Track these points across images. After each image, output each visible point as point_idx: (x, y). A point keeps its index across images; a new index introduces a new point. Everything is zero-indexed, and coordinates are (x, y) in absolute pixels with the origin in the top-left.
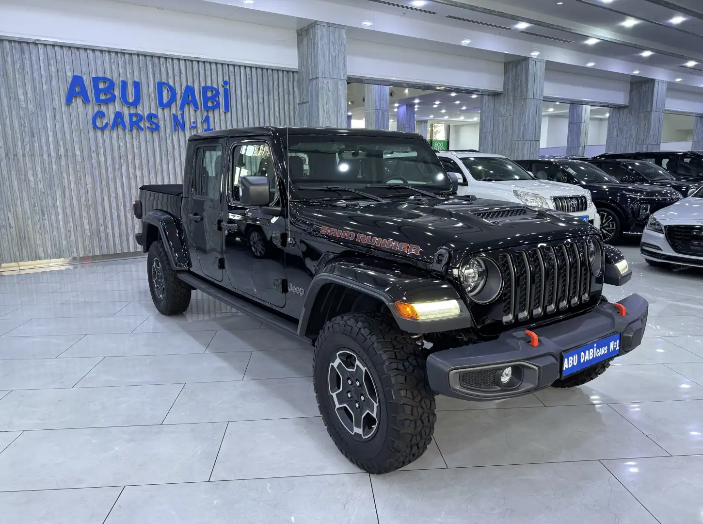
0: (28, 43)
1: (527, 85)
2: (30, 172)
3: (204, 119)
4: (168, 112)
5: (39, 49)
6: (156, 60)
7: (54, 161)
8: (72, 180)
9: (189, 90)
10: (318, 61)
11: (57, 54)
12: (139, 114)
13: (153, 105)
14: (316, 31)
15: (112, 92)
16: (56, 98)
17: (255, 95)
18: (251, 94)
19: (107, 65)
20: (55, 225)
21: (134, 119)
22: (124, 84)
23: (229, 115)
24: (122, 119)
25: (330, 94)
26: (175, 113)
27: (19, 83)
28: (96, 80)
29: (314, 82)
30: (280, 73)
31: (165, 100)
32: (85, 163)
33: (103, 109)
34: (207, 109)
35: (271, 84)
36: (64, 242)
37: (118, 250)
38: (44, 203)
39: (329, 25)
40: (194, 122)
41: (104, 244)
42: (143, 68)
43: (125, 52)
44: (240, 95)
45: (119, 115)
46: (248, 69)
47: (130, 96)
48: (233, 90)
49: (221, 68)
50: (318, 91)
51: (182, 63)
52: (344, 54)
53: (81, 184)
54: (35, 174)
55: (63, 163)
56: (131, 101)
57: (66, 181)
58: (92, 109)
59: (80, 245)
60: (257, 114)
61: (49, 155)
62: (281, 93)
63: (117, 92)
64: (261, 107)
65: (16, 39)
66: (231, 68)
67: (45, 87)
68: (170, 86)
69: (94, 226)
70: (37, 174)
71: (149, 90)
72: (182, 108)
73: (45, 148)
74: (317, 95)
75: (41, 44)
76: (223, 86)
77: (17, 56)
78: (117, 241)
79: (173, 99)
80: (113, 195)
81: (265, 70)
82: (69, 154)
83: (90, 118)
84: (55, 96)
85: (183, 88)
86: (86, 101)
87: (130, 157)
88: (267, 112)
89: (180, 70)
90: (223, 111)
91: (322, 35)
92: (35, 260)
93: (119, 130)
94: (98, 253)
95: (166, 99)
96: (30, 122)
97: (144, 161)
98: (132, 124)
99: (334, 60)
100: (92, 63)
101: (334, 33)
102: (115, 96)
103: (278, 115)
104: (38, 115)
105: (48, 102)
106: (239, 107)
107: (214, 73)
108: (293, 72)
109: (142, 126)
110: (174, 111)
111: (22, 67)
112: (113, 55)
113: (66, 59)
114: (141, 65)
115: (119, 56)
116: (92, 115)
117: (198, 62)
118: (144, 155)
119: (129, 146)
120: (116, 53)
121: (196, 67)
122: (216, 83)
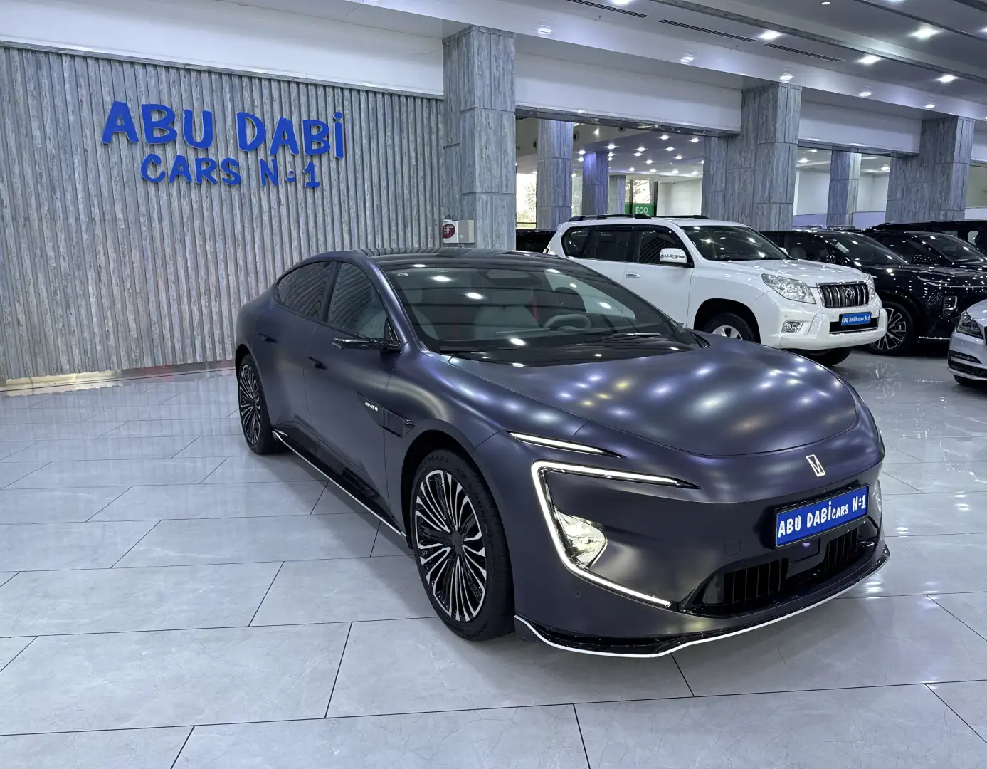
0: (46, 53)
1: (776, 123)
2: (49, 244)
3: (305, 168)
4: (254, 157)
5: (64, 62)
6: (236, 80)
7: (84, 228)
8: (112, 255)
9: (285, 125)
10: (473, 84)
11: (90, 69)
12: (211, 160)
13: (231, 148)
14: (472, 40)
15: (172, 127)
16: (88, 134)
17: (381, 134)
18: (375, 132)
19: (164, 87)
20: (85, 322)
21: (204, 168)
22: (189, 115)
23: (342, 162)
24: (186, 166)
25: (492, 131)
26: (263, 159)
27: (33, 112)
28: (147, 110)
29: (468, 115)
30: (418, 102)
31: (249, 140)
32: (131, 231)
33: (158, 152)
34: (312, 153)
35: (404, 117)
36: (99, 348)
37: (178, 359)
38: (69, 291)
39: (490, 31)
40: (291, 173)
41: (158, 350)
42: (216, 92)
43: (191, 67)
44: (358, 132)
45: (180, 161)
46: (371, 95)
47: (198, 134)
48: (348, 126)
49: (331, 93)
50: (474, 128)
51: (274, 84)
52: (512, 74)
53: (125, 264)
54: (56, 247)
55: (98, 230)
56: (198, 141)
57: (103, 258)
58: (141, 152)
59: (123, 353)
60: (384, 161)
61: (78, 219)
62: (419, 131)
63: (177, 128)
64: (390, 151)
65: (29, 47)
66: (346, 93)
67: (71, 118)
68: (256, 119)
69: (144, 325)
70: (58, 247)
71: (225, 124)
72: (274, 152)
73: (71, 208)
74: (473, 135)
75: (66, 54)
76: (334, 120)
77: (30, 72)
78: (178, 346)
79: (261, 138)
80: (172, 278)
81: (397, 98)
82: (107, 217)
83: (138, 164)
84: (87, 132)
85: (275, 121)
86: (132, 139)
87: (197, 223)
88: (398, 158)
89: (271, 95)
90: (334, 156)
91: (480, 46)
92: (55, 375)
93: (181, 184)
94: (148, 363)
95: (251, 138)
96: (49, 171)
97: (218, 230)
98: (200, 174)
99: (497, 82)
100: (142, 83)
101: (498, 45)
102: (176, 132)
103: (414, 163)
104: (60, 159)
105: (76, 140)
106: (358, 151)
107: (321, 100)
108: (436, 100)
109: (216, 178)
110: (261, 156)
111: (37, 88)
112: (173, 72)
113: (104, 78)
114: (213, 87)
115: (182, 73)
116: (141, 161)
117: (297, 84)
118: (217, 220)
119: (195, 206)
120: (177, 69)
121: (295, 91)
122: (324, 116)
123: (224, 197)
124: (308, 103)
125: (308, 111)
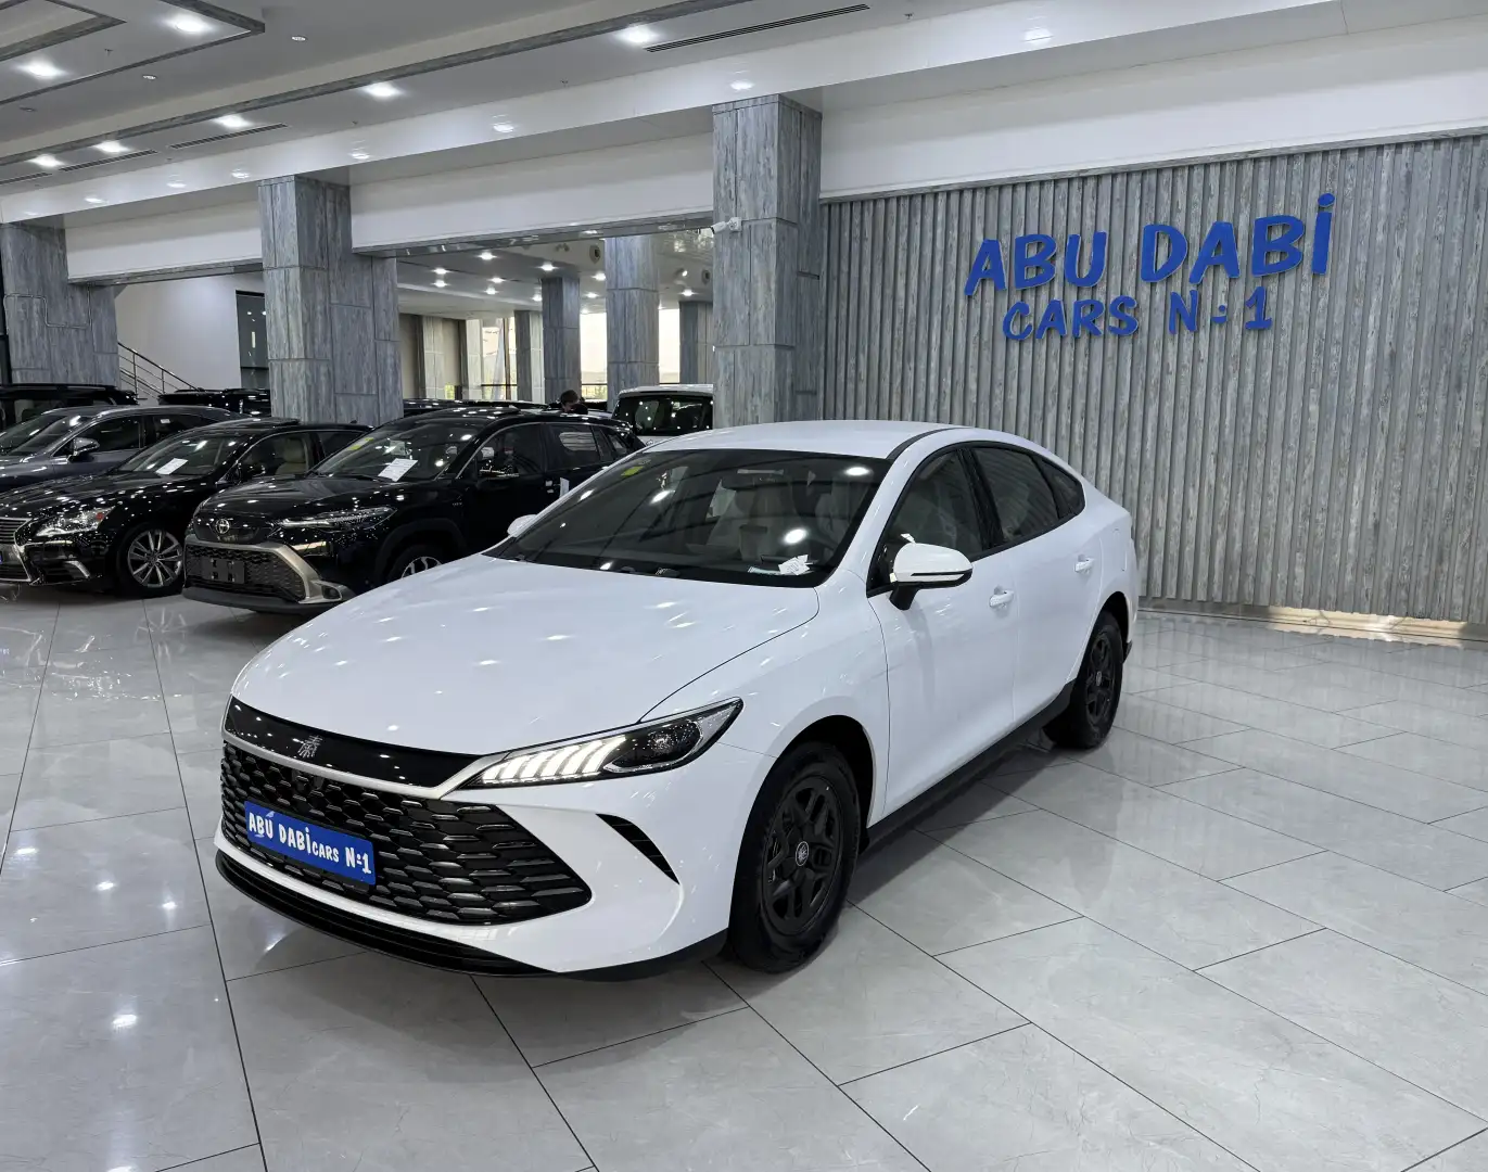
3: (1251, 297)
4: (1163, 289)
5: (938, 202)
6: (1154, 176)
7: (932, 402)
9: (1223, 232)
11: (966, 204)
12: (1097, 302)
13: (1130, 280)
15: (1051, 261)
16: (953, 286)
19: (1049, 209)
21: (1085, 315)
22: (1074, 243)
23: (1326, 279)
24: (1061, 314)
26: (1179, 292)
28: (1021, 244)
31: (1161, 263)
33: (1030, 299)
34: (1266, 272)
40: (1222, 308)
42: (1122, 200)
43: (1082, 175)
44: (1368, 222)
45: (1054, 307)
47: (1084, 265)
48: (1348, 216)
49: (1320, 163)
51: (1213, 171)
55: (946, 406)
56: (1084, 276)
58: (1008, 301)
60: (1421, 269)
63: (1059, 264)
66: (1353, 156)
68: (1177, 233)
71: (1126, 246)
72: (1197, 278)
73: (922, 379)
76: (1320, 208)
79: (1177, 258)
83: (1001, 320)
85: (1207, 228)
86: (999, 287)
88: (1456, 258)
89: (1206, 187)
90: (1308, 272)
93: (1052, 338)
95: (1164, 260)
98: (1079, 322)
100: (1022, 209)
102: (1052, 271)
105: (938, 296)
106: (1363, 257)
107: (1298, 180)
109: (1100, 326)
110: (1176, 287)
112: (1064, 186)
113: (979, 212)
114: (1117, 196)
115: (1076, 184)
116: (1005, 313)
117: (1256, 160)
118: (1095, 388)
119: (1068, 369)
120: (1070, 180)
121: (1250, 174)
122: (1298, 206)
123: (1109, 354)
124: (1271, 189)
125: (1270, 203)
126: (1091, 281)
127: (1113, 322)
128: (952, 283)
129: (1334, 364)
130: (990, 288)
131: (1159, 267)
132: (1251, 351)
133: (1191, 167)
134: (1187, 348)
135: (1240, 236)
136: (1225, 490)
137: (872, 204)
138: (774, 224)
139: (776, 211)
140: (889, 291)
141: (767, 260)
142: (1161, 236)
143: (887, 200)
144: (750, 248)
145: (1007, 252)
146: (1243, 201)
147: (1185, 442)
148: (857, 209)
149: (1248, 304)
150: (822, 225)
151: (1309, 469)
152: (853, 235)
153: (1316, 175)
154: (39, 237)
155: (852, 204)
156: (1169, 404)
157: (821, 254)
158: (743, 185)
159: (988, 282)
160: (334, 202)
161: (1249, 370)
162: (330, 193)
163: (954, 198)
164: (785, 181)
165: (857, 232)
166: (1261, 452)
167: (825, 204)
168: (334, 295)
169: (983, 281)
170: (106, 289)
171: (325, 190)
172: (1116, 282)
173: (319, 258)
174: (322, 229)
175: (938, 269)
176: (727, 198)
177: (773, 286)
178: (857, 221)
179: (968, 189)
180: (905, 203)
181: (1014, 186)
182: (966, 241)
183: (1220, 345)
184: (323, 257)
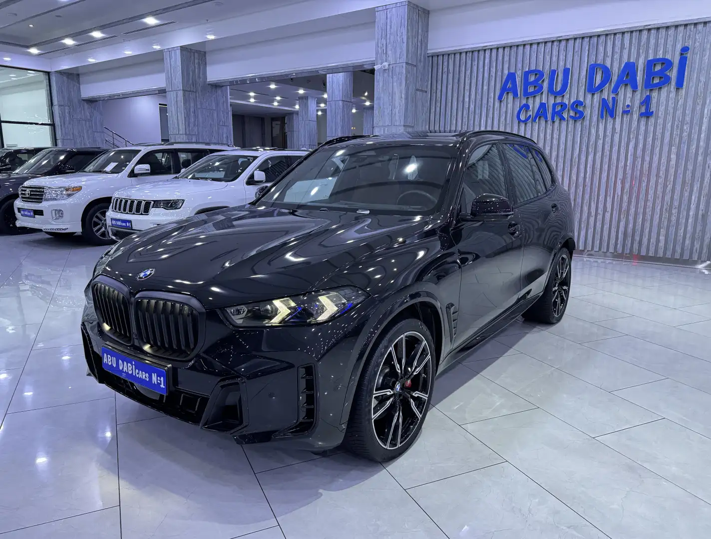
3: (643, 100)
4: (598, 97)
5: (486, 54)
6: (596, 39)
9: (630, 67)
11: (500, 55)
12: (564, 103)
13: (581, 94)
19: (541, 56)
22: (553, 73)
23: (683, 92)
24: (546, 110)
26: (606, 98)
28: (526, 74)
33: (531, 102)
34: (651, 87)
40: (628, 106)
42: (578, 52)
43: (559, 39)
44: (706, 62)
45: (542, 105)
47: (558, 85)
48: (696, 57)
49: (683, 31)
56: (558, 90)
58: (520, 103)
63: (545, 85)
68: (606, 68)
71: (579, 77)
79: (607, 81)
83: (516, 112)
85: (622, 65)
89: (623, 45)
90: (674, 87)
93: (541, 122)
95: (599, 82)
100: (528, 57)
102: (542, 87)
106: (703, 79)
107: (671, 39)
109: (565, 115)
110: (605, 96)
112: (549, 44)
113: (506, 58)
114: (576, 49)
115: (555, 43)
116: (518, 109)
117: (649, 30)
118: (562, 146)
119: (549, 137)
120: (553, 42)
121: (646, 36)
122: (670, 53)
123: (570, 129)
124: (657, 45)
125: (656, 51)
126: (561, 93)
127: (572, 113)
128: (492, 95)
129: (685, 134)
130: (511, 96)
131: (597, 85)
132: (643, 128)
133: (615, 34)
134: (610, 127)
135: (639, 69)
136: (625, 198)
137: (453, 55)
138: (404, 65)
139: (405, 59)
140: (461, 99)
141: (401, 83)
142: (598, 70)
143: (461, 53)
144: (392, 78)
145: (520, 79)
146: (641, 51)
147: (606, 174)
148: (446, 58)
149: (642, 104)
150: (428, 66)
151: (670, 187)
152: (444, 71)
153: (680, 37)
154: (68, 78)
155: (443, 55)
156: (599, 155)
157: (428, 81)
158: (389, 47)
159: (510, 94)
160: (199, 60)
161: (641, 137)
162: (196, 55)
163: (494, 52)
164: (410, 44)
165: (445, 70)
166: (645, 179)
167: (430, 56)
168: (198, 103)
169: (508, 93)
170: (98, 102)
171: (194, 53)
172: (574, 92)
173: (192, 86)
174: (193, 72)
175: (485, 88)
176: (383, 53)
177: (403, 96)
178: (445, 64)
179: (501, 47)
180: (470, 55)
181: (524, 45)
182: (499, 73)
183: (626, 125)
184: (193, 86)
